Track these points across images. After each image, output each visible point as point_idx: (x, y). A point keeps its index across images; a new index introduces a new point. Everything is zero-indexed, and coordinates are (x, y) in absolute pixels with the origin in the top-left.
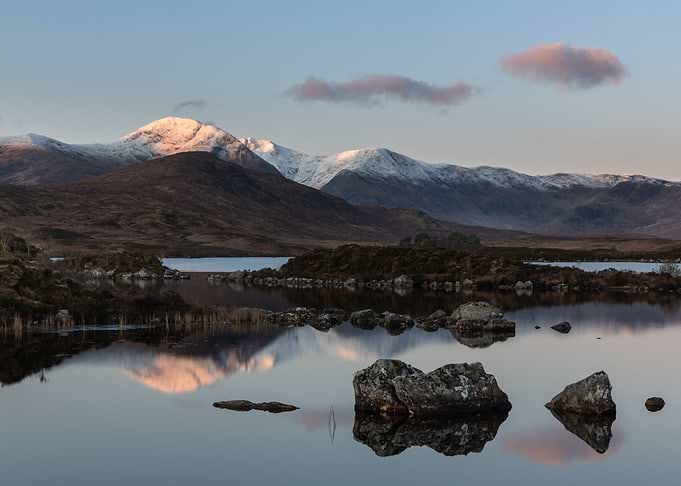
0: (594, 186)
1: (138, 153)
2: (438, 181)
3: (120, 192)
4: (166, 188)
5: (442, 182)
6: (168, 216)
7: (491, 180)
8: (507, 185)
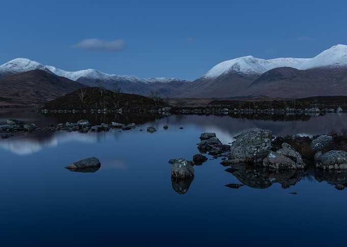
0: (163, 82)
1: (8, 70)
2: (112, 80)
3: (15, 84)
4: (31, 83)
5: (114, 81)
6: (37, 92)
7: (130, 80)
8: (135, 82)
